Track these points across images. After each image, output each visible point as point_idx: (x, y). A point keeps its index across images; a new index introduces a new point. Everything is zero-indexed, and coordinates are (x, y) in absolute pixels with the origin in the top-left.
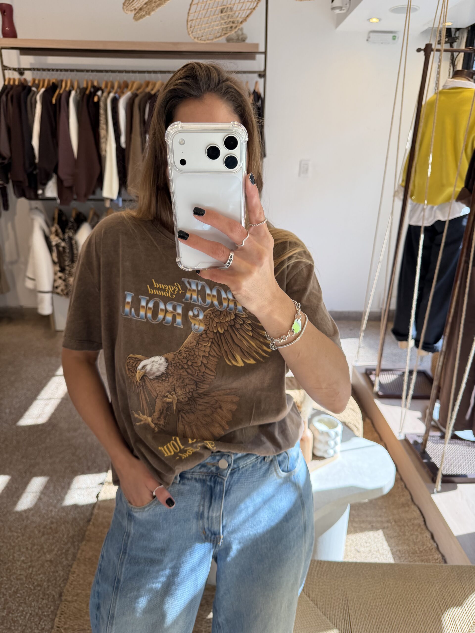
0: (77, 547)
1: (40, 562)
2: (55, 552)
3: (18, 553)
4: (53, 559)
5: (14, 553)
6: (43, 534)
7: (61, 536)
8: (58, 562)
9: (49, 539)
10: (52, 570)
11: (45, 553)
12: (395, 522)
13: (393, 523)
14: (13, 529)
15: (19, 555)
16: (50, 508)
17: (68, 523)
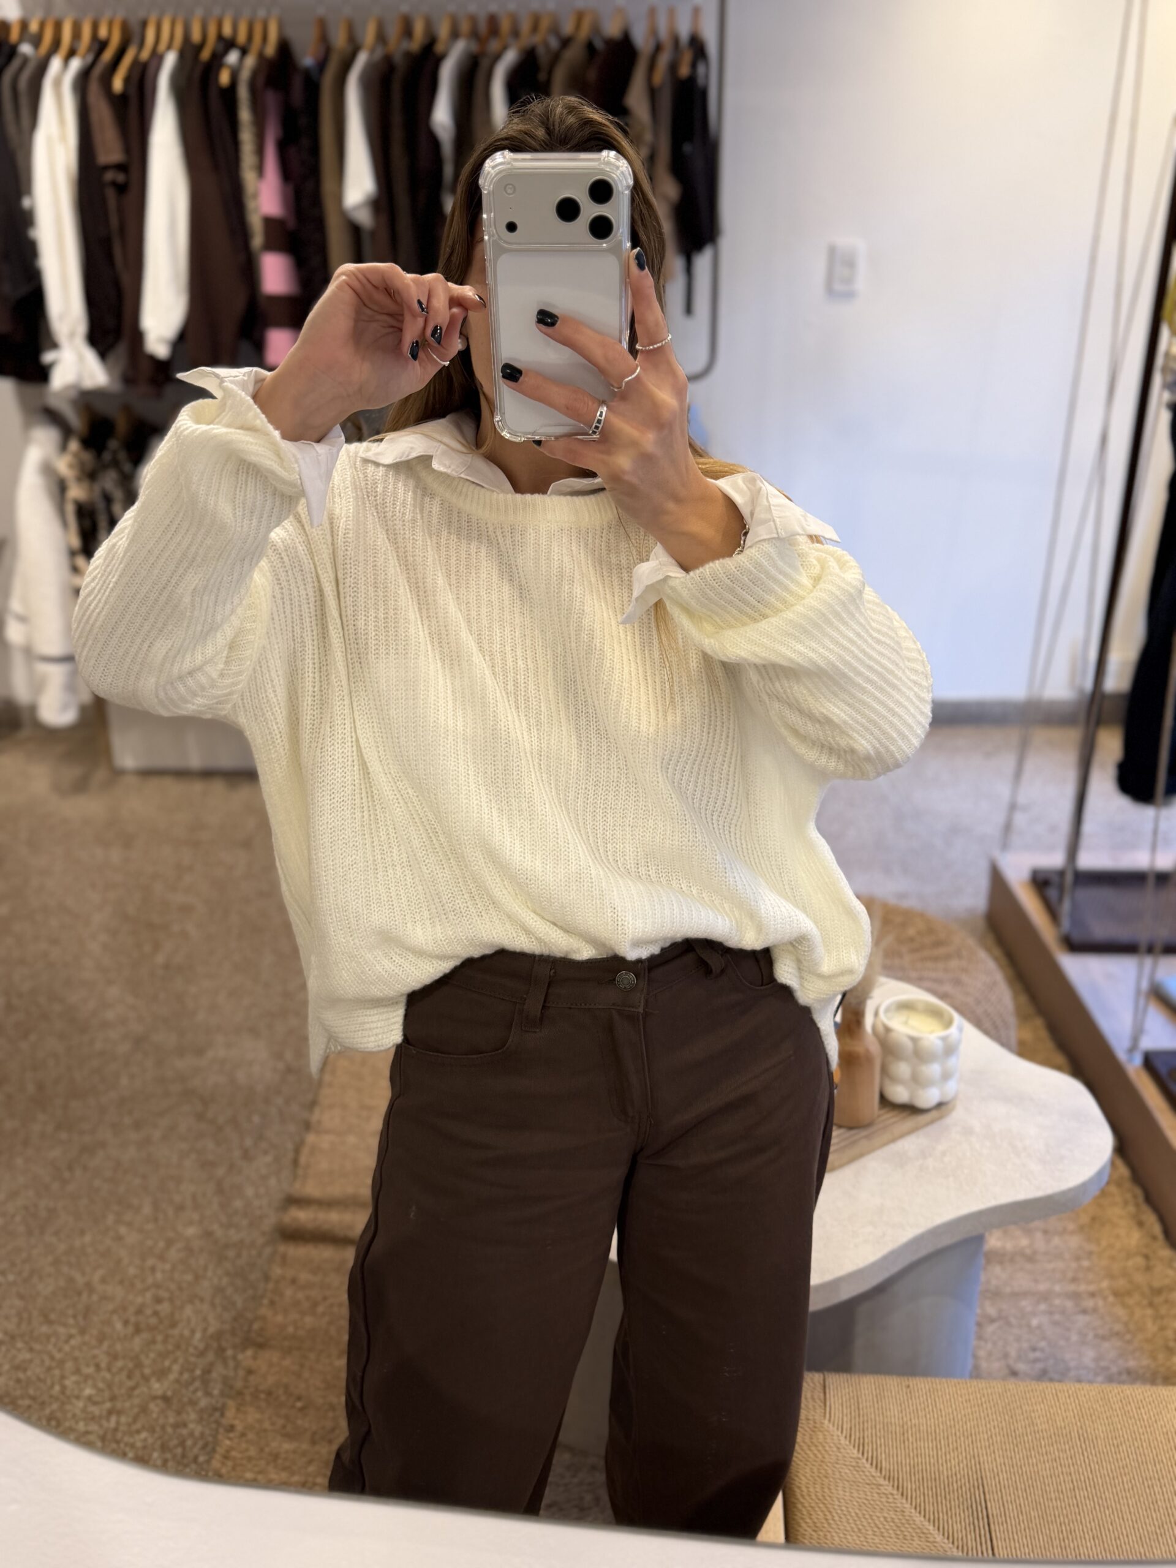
0: (231, 1364)
1: (136, 1401)
2: (172, 1377)
3: (74, 1378)
4: (169, 1393)
5: (63, 1377)
6: (138, 1330)
7: (186, 1333)
8: (185, 1400)
9: (154, 1342)
10: (171, 1420)
11: (146, 1379)
12: (1116, 1294)
13: (1111, 1299)
14: (53, 1316)
15: (77, 1383)
16: (150, 1262)
17: (202, 1300)
